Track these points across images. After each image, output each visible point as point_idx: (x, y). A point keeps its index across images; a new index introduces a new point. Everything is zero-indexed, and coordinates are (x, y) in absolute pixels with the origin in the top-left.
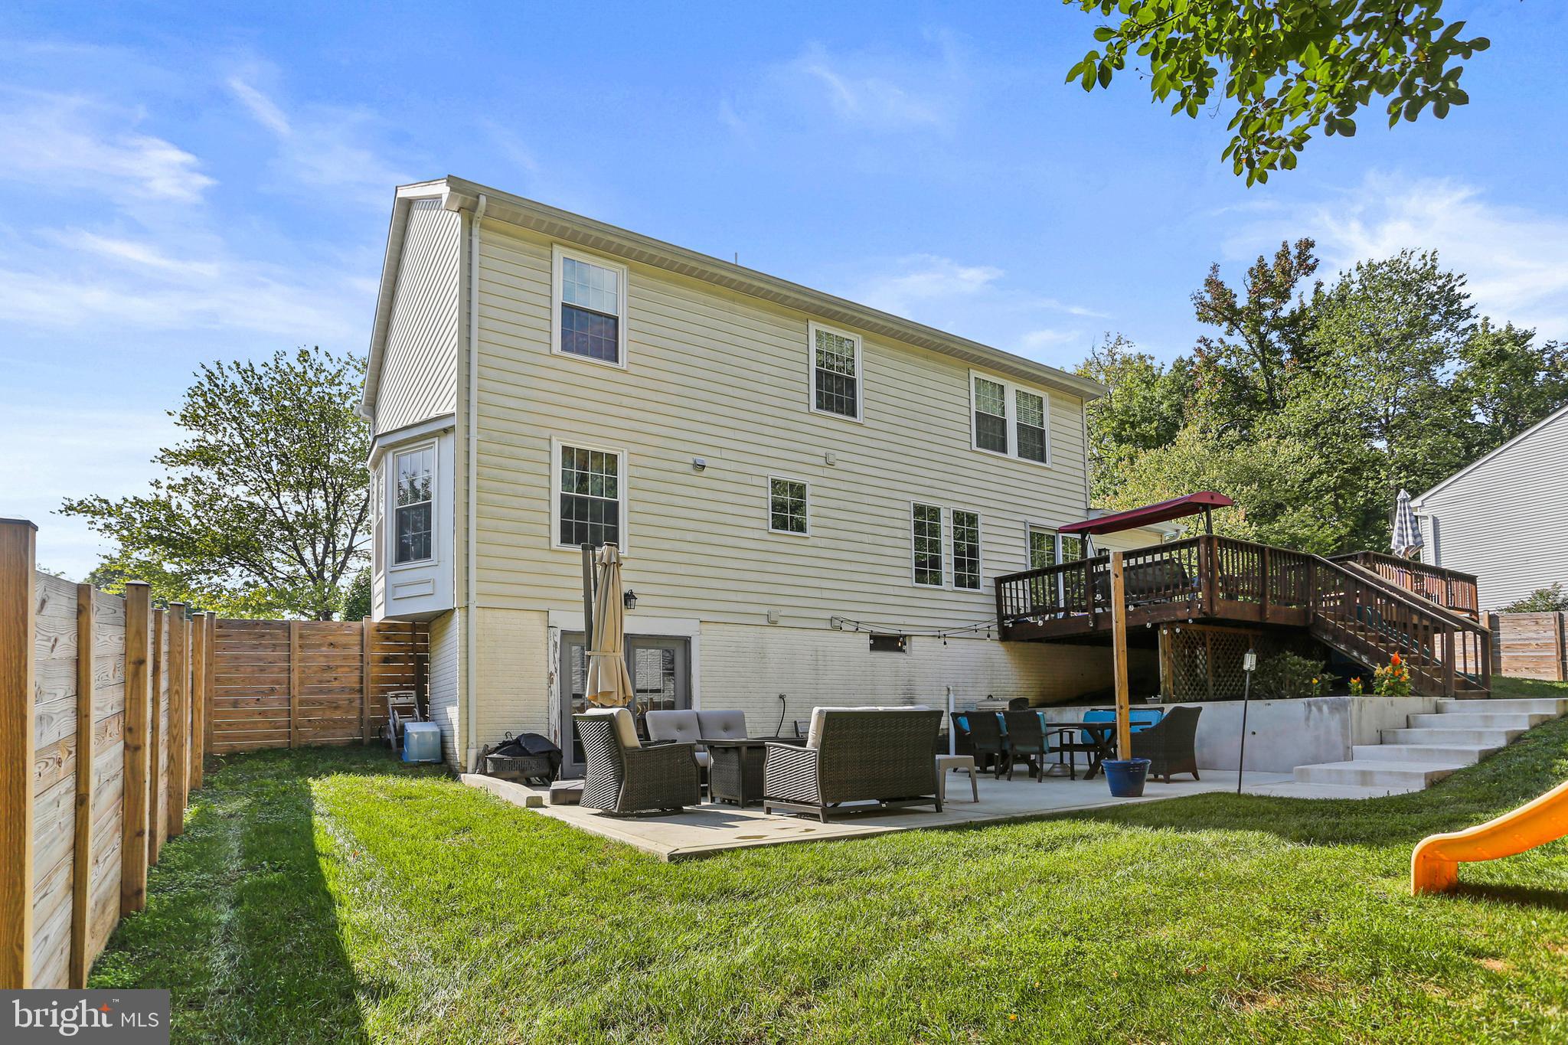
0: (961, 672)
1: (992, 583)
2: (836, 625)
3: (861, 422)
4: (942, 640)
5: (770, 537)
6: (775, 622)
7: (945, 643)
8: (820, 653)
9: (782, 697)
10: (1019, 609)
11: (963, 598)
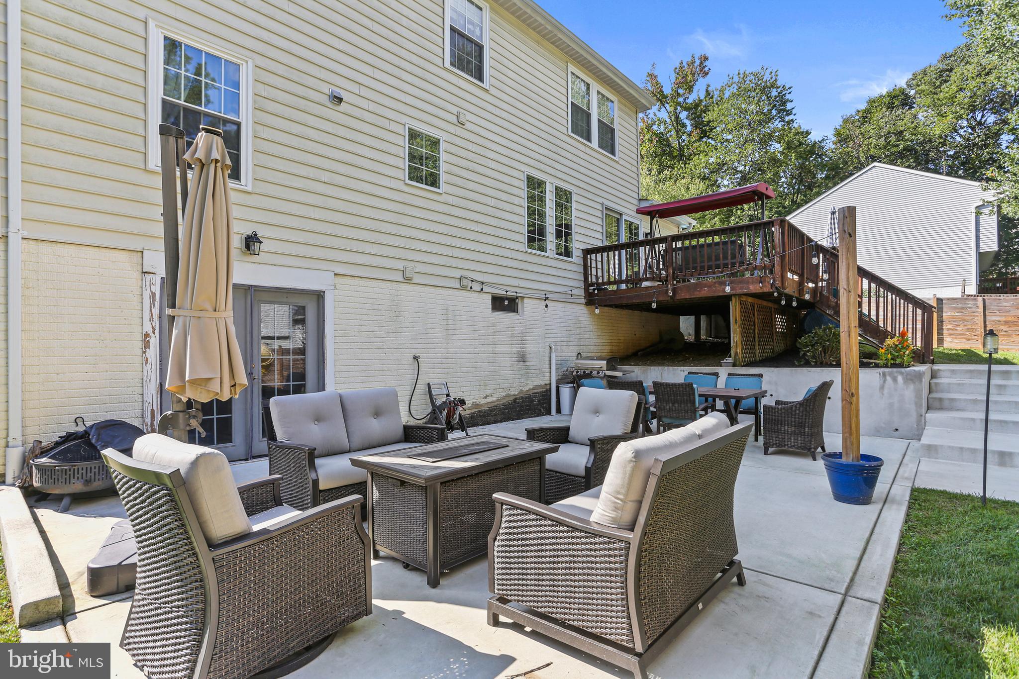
0: (559, 332)
1: (580, 254)
2: (464, 284)
3: (487, 88)
4: (544, 303)
5: (406, 189)
6: (410, 279)
7: (546, 306)
8: (450, 313)
9: (416, 358)
10: (597, 278)
11: (561, 265)
